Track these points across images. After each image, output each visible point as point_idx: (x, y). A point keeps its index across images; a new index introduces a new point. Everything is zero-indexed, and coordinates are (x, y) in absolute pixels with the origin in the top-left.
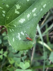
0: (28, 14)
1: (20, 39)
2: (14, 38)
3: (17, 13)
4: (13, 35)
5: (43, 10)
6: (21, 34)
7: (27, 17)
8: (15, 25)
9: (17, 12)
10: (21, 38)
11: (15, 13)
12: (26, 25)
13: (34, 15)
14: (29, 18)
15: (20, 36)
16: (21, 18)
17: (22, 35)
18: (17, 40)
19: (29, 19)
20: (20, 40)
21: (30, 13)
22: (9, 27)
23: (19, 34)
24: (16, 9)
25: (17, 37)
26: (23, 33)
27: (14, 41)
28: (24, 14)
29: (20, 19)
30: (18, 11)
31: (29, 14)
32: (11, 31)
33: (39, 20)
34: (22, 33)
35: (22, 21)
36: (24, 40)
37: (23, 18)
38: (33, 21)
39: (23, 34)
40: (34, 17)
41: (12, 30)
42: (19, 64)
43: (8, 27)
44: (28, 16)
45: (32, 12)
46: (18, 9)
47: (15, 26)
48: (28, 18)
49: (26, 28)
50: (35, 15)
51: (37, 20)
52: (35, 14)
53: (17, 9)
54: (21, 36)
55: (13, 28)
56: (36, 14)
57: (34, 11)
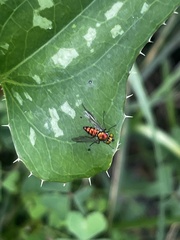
0: (90, 30)
1: (59, 133)
2: (32, 132)
3: (42, 26)
4: (30, 116)
5: (151, 8)
6: (61, 113)
7: (85, 41)
8: (38, 74)
9: (41, 22)
10: (63, 129)
11: (35, 25)
12: (81, 73)
13: (112, 30)
14: (94, 45)
15: (59, 123)
16: (60, 47)
17: (66, 116)
18: (46, 138)
19: (92, 51)
20: (60, 138)
21: (98, 25)
22: (12, 85)
23: (53, 112)
24: (36, 11)
25: (46, 125)
26: (70, 109)
27: (33, 143)
28: (70, 30)
29: (55, 52)
30: (45, 19)
31: (94, 27)
32: (21, 102)
33: (137, 51)
34: (66, 108)
35: (64, 57)
36: (76, 140)
37: (68, 47)
38: (109, 56)
39: (72, 114)
40: (114, 40)
41: (23, 98)
42: (63, 218)
43: (9, 86)
44: (90, 35)
45: (103, 18)
46: (47, 9)
47: (37, 78)
48: (89, 44)
49: (82, 88)
50: (117, 31)
51: (128, 51)
52: (118, 27)
53: (43, 7)
54: (64, 120)
55: (28, 90)
56: (123, 28)
57: (112, 13)
